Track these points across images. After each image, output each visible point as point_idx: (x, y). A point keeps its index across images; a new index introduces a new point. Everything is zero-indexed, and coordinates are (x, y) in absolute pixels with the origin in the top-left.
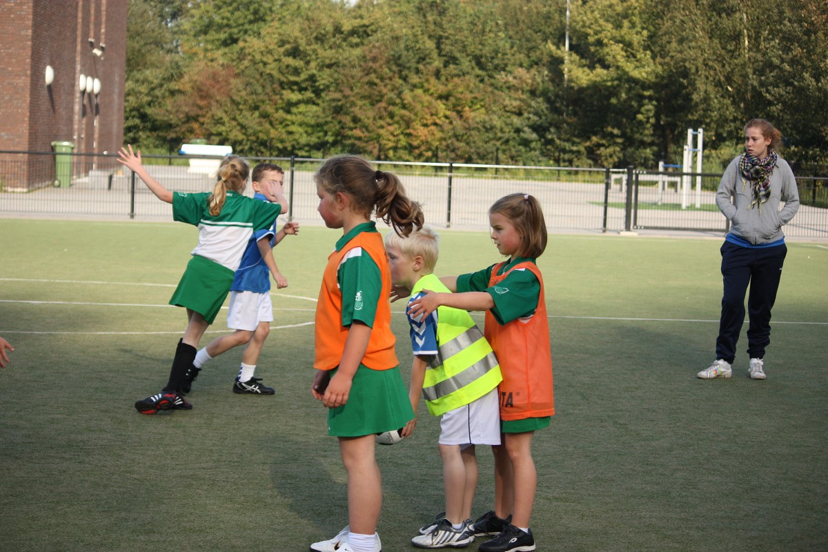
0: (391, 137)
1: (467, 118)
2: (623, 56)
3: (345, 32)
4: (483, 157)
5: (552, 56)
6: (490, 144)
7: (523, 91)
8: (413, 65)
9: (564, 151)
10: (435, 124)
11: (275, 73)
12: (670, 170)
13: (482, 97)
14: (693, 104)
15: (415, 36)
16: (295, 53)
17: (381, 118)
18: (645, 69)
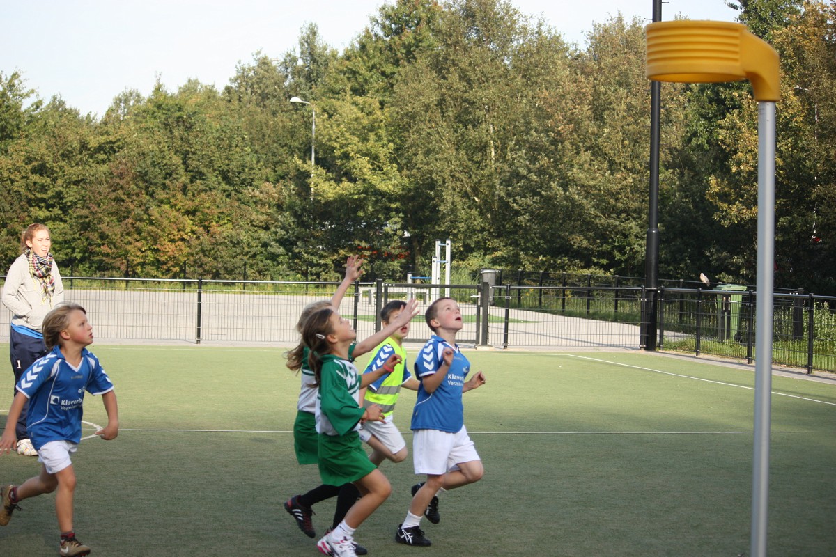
0: (139, 253)
1: (215, 233)
2: (369, 168)
3: (92, 149)
4: (230, 272)
5: (298, 170)
6: (237, 260)
7: (270, 206)
8: (159, 181)
9: (311, 264)
10: (183, 239)
11: (22, 190)
12: (418, 282)
13: (229, 212)
14: (440, 215)
15: (162, 152)
16: (41, 170)
17: (128, 234)
18: (392, 182)
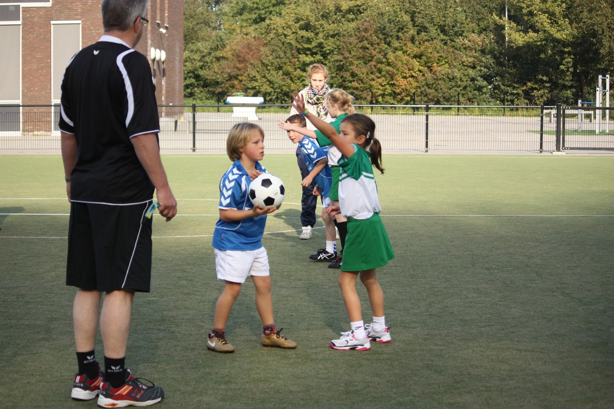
0: (380, 87)
1: (436, 71)
2: (548, 22)
3: (344, 11)
4: (448, 100)
5: (496, 24)
6: (452, 91)
7: (476, 51)
8: (395, 34)
9: (506, 93)
10: (412, 76)
11: (293, 42)
12: (585, 106)
13: (446, 56)
14: (600, 56)
15: (395, 12)
16: (307, 27)
17: (372, 73)
18: (564, 32)
